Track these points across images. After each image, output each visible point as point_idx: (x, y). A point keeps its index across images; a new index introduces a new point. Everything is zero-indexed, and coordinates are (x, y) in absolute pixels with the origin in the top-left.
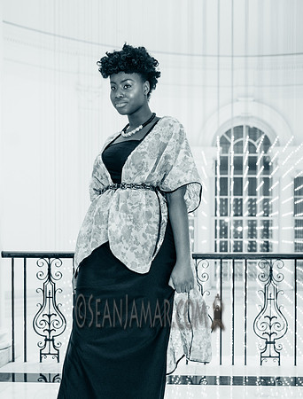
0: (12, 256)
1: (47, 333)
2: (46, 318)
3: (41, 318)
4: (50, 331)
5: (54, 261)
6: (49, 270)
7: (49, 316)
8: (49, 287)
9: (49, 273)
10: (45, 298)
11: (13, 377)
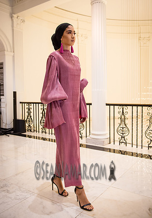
0: (110, 105)
1: (122, 135)
2: (122, 129)
3: (120, 129)
4: (123, 134)
5: (125, 107)
6: (123, 110)
7: (123, 128)
8: (123, 117)
9: (123, 112)
10: (121, 121)
11: (110, 150)
